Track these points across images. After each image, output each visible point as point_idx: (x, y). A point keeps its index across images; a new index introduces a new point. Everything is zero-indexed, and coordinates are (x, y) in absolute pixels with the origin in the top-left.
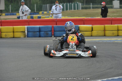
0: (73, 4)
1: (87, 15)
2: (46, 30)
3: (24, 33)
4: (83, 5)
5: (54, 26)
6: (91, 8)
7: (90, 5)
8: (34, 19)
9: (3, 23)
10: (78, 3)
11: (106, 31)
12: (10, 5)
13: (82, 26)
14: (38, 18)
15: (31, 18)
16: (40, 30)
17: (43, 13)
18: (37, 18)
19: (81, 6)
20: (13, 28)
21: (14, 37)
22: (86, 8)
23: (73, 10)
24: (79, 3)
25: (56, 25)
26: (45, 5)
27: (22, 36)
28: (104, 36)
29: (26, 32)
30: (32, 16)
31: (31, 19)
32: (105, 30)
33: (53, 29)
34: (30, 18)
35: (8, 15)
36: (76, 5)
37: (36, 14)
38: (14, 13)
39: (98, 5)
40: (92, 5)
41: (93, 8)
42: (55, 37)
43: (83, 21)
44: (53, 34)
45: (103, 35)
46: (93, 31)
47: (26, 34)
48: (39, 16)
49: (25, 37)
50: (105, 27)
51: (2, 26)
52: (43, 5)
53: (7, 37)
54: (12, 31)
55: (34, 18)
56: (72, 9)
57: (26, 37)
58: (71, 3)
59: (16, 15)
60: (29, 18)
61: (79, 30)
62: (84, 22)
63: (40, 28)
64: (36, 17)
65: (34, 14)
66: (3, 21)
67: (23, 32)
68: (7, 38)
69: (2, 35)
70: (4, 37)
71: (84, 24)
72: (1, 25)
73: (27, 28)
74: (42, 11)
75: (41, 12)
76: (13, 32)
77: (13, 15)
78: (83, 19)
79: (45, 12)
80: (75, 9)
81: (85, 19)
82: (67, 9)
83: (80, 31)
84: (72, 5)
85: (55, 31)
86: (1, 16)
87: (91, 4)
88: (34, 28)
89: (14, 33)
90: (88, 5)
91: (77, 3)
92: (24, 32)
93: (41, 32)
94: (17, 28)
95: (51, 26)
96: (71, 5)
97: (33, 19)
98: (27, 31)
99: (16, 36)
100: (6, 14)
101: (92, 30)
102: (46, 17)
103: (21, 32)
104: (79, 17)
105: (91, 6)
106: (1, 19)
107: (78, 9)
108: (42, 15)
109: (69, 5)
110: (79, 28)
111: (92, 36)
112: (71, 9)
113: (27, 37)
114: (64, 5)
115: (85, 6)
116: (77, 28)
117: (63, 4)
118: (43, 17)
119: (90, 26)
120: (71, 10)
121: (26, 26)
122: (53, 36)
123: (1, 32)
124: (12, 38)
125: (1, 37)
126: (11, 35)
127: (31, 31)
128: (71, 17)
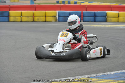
3: (55, 18)
5: (84, 11)
9: (37, 7)
13: (109, 13)
21: (45, 21)
25: (86, 10)
27: (53, 20)
29: (57, 16)
31: (63, 5)
33: (82, 14)
42: (84, 22)
43: (111, 7)
44: (82, 19)
47: (57, 18)
49: (56, 21)
51: (35, 10)
53: (39, 21)
55: (71, 3)
57: (57, 21)
61: (106, 16)
63: (70, 13)
67: (54, 16)
68: (39, 22)
69: (34, 19)
70: (37, 20)
71: (112, 11)
73: (59, 13)
76: (45, 16)
85: (84, 16)
89: (47, 17)
92: (55, 16)
95: (81, 11)
99: (47, 20)
101: (119, 16)
103: (52, 16)
108: (78, 1)
110: (106, 14)
111: (118, 22)
116: (105, 15)
119: (117, 12)
121: (57, 11)
122: (82, 21)
123: (34, 16)
124: (44, 22)
125: (34, 21)
126: (43, 19)
127: (62, 15)
128: (104, 2)
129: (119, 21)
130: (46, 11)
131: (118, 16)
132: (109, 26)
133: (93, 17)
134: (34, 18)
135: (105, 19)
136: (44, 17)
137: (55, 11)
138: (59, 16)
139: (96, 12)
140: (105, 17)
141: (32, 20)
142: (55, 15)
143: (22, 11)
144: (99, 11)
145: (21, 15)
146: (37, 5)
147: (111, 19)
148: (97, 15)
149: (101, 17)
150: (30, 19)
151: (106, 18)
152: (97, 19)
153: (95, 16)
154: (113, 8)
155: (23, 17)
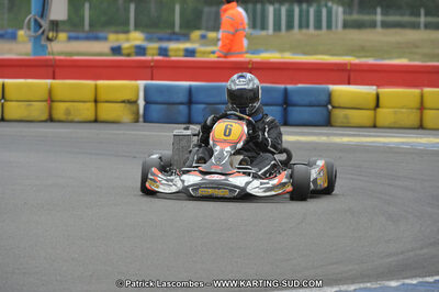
0: (312, 11)
1: (361, 50)
2: (212, 100)
3: (134, 108)
4: (351, 13)
6: (379, 24)
7: (375, 14)
8: (173, 58)
10: (330, 4)
11: (425, 111)
12: (87, 6)
13: (341, 91)
14: (186, 56)
15: (160, 54)
16: (191, 98)
17: (203, 37)
18: (182, 53)
19: (341, 17)
20: (96, 86)
21: (96, 121)
22: (359, 25)
23: (312, 30)
24: (335, 7)
26: (214, 9)
27: (127, 117)
28: (418, 128)
29: (141, 103)
30: (164, 45)
31: (160, 58)
32: (422, 108)
34: (155, 52)
35: (77, 38)
36: (324, 11)
37: (178, 40)
38: (101, 35)
39: (402, 15)
40: (383, 14)
41: (385, 25)
43: (347, 70)
45: (417, 123)
46: (378, 110)
47: (141, 111)
48: (188, 45)
49: (137, 121)
50: (422, 96)
51: (54, 78)
52: (206, 9)
53: (70, 118)
54: (92, 98)
55: (170, 53)
56: (308, 27)
57: (141, 119)
58: (304, 6)
59: (106, 39)
60: (153, 55)
61: (330, 102)
62: (348, 74)
63: (190, 90)
64: (178, 50)
65: (169, 40)
66: (60, 60)
67: (129, 102)
68: (72, 122)
70: (62, 117)
71: (349, 83)
72: (54, 72)
73: (147, 89)
74: (199, 29)
75: (196, 34)
76: (96, 101)
77: (97, 38)
78: (346, 64)
79: (212, 35)
80: (318, 26)
81: (351, 64)
82: (290, 26)
83: (334, 107)
84: (308, 12)
86: (53, 44)
87: (379, 10)
88: (169, 88)
89: (100, 105)
90: (369, 14)
91: (326, 6)
92: (135, 102)
93: (194, 107)
94: (109, 87)
96: (304, 13)
97: (166, 55)
98: (145, 100)
99: (103, 115)
100: (73, 34)
101: (377, 106)
102: (213, 52)
103: (123, 102)
104: (333, 55)
105: (379, 18)
106: (53, 54)
107: (329, 27)
108: (202, 45)
109: (301, 11)
110: (330, 95)
111: (375, 127)
112: (304, 24)
113: (145, 121)
114: (280, 10)
115: (355, 17)
116: (324, 98)
117: (277, 6)
118: (204, 53)
119: (368, 90)
120: (304, 31)
121: (141, 83)
123: (52, 101)
124: (90, 122)
125: (51, 119)
126: (87, 111)
127: (159, 99)
128: (305, 53)
129: (378, 124)
130: (100, 82)
131: (373, 104)
132: (345, 140)
133: (279, 109)
134: (50, 109)
135: (324, 115)
136: (91, 105)
137: (133, 82)
138: (148, 102)
139: (289, 86)
140: (326, 106)
141: (45, 117)
142: (134, 99)
143: (7, 81)
144: (300, 85)
145: (3, 97)
146: (62, 57)
147: (346, 117)
148: (295, 98)
149: (311, 105)
150: (39, 110)
151: (329, 113)
152: (296, 113)
153: (286, 101)
154: (352, 74)
155: (8, 105)
